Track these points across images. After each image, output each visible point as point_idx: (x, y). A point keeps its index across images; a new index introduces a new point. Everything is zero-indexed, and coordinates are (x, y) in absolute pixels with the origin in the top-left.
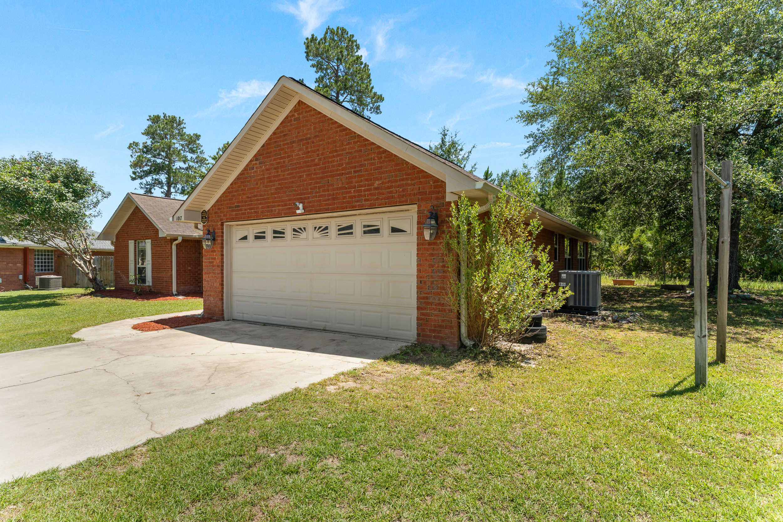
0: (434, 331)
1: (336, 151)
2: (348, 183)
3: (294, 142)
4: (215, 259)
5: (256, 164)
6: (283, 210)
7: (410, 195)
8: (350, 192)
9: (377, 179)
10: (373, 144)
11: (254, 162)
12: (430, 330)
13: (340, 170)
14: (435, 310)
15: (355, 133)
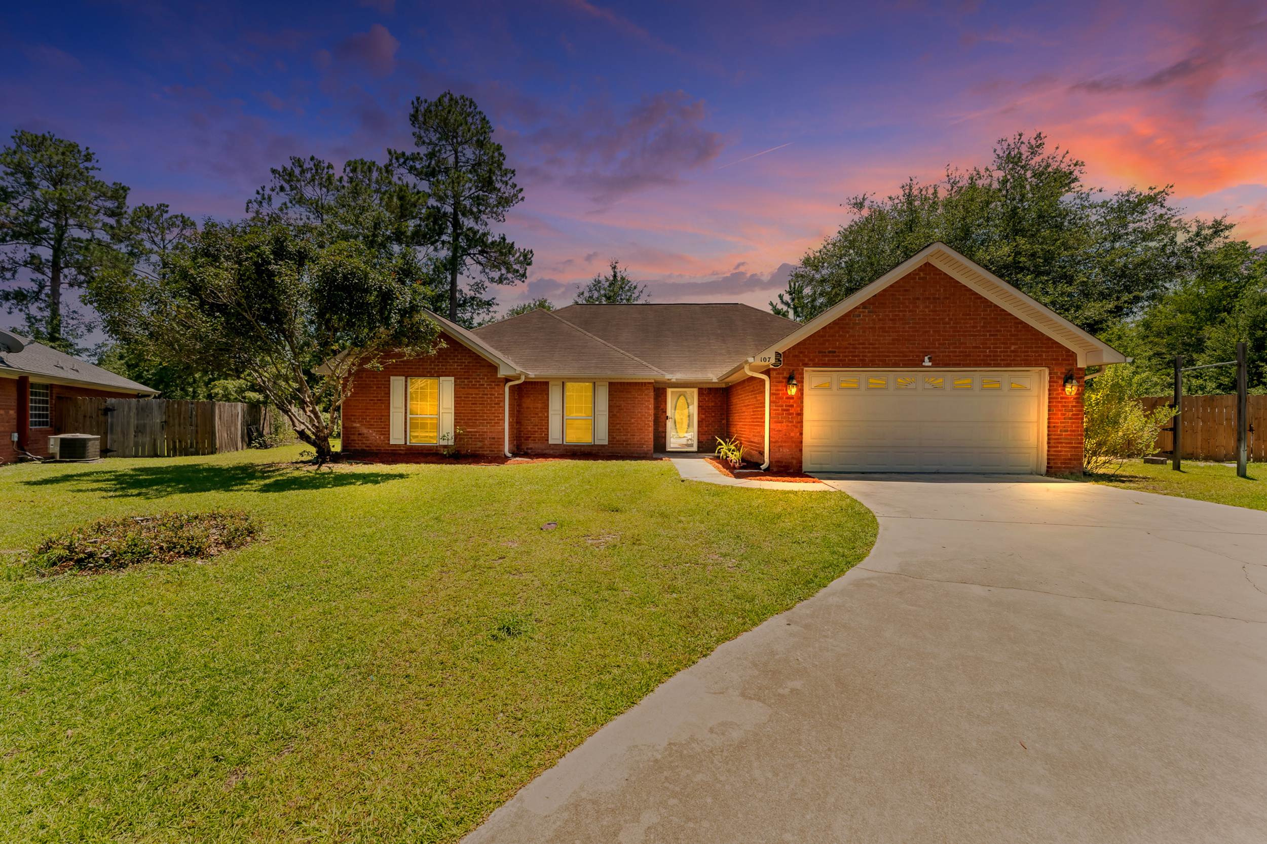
0: (1065, 463)
1: (970, 315)
2: (982, 344)
3: (918, 299)
4: (792, 406)
5: (863, 312)
6: (902, 360)
7: (1045, 359)
8: (986, 352)
9: (1014, 344)
10: (1010, 315)
11: (861, 310)
12: (1062, 463)
13: (973, 331)
14: (1065, 447)
15: (991, 303)
